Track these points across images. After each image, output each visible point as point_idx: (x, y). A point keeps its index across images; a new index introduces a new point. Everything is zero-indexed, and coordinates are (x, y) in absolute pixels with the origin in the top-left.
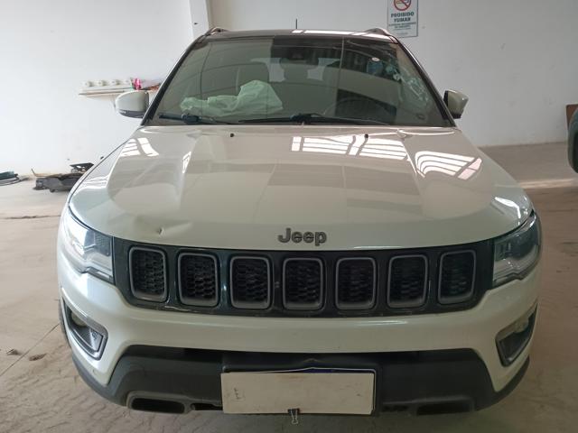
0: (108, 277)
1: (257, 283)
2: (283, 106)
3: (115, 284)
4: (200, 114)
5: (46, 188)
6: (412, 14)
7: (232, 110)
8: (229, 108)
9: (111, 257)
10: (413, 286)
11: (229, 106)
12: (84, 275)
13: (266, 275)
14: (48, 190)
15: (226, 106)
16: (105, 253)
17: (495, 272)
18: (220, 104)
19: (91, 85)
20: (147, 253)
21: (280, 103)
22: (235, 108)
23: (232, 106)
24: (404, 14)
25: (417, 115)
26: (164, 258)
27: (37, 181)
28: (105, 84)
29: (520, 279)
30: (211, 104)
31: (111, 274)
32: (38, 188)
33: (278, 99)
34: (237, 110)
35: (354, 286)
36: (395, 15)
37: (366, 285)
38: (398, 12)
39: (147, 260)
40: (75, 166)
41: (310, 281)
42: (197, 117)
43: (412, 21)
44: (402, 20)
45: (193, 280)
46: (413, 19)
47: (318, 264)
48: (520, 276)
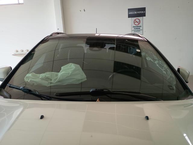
2: (87, 78)
6: (141, 26)
7: (55, 82)
8: (53, 81)
11: (53, 79)
19: (17, 51)
22: (57, 81)
23: (55, 79)
24: (138, 27)
28: (22, 51)
36: (134, 27)
38: (135, 26)
43: (141, 29)
44: (137, 29)
46: (141, 28)
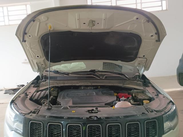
0: (21, 133)
1: (77, 134)
3: (23, 136)
4: (59, 70)
5: (8, 93)
7: (69, 68)
8: (68, 68)
9: (22, 125)
10: (135, 134)
12: (12, 131)
13: (80, 131)
14: (8, 94)
15: (67, 67)
16: (21, 122)
17: (164, 127)
18: (66, 67)
20: (36, 123)
21: (85, 66)
22: (70, 68)
23: (69, 67)
25: (130, 69)
26: (42, 125)
27: (5, 91)
29: (173, 129)
30: (63, 67)
31: (22, 131)
32: (5, 93)
33: (84, 65)
34: (71, 68)
35: (113, 135)
37: (118, 134)
39: (36, 126)
40: (18, 86)
41: (97, 133)
42: (58, 71)
45: (53, 134)
47: (100, 127)
48: (173, 128)
